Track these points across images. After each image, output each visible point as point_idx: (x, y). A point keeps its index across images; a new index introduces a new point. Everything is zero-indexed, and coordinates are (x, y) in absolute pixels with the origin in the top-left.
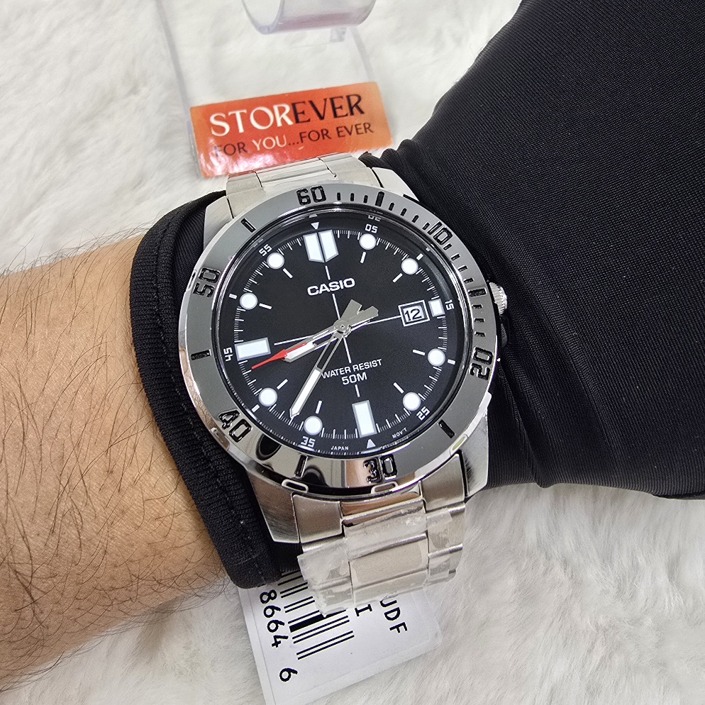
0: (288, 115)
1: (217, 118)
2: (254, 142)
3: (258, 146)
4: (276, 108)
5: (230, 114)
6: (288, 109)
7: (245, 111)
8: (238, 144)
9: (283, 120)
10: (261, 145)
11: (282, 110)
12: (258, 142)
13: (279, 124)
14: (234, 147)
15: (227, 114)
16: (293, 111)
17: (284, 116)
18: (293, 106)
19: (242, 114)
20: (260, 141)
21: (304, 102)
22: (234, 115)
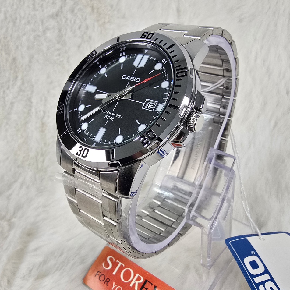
0: (139, 284)
1: (111, 259)
2: (114, 283)
3: (114, 287)
4: (137, 275)
5: (117, 261)
6: (142, 280)
7: (124, 265)
8: (108, 278)
9: (134, 284)
10: (115, 288)
11: (139, 279)
12: (115, 285)
13: (131, 285)
14: (105, 278)
15: (116, 261)
16: (143, 284)
17: (137, 283)
18: (146, 281)
19: (121, 265)
20: (117, 285)
21: (152, 284)
22: (118, 263)
